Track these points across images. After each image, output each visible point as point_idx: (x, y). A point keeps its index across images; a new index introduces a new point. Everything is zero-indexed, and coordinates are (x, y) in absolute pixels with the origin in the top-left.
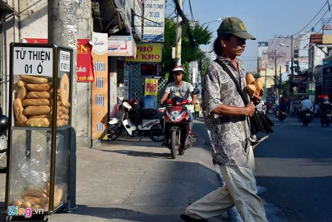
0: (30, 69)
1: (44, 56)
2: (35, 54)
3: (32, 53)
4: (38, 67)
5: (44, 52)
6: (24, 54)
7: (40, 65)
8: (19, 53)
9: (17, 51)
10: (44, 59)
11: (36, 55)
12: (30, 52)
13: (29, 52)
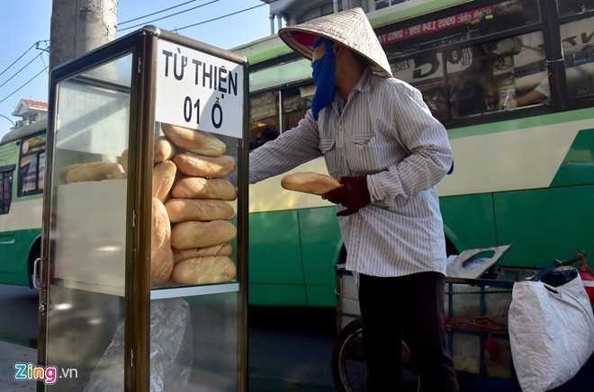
0: (194, 111)
1: (225, 80)
2: (208, 71)
3: (201, 68)
4: (213, 110)
5: (225, 71)
6: (183, 66)
7: (217, 105)
8: (171, 59)
9: (168, 54)
10: (224, 90)
11: (210, 76)
12: (197, 63)
13: (194, 61)
